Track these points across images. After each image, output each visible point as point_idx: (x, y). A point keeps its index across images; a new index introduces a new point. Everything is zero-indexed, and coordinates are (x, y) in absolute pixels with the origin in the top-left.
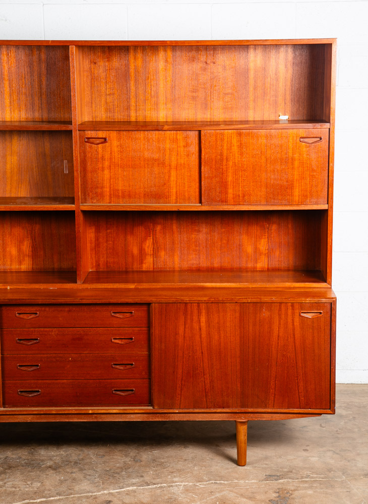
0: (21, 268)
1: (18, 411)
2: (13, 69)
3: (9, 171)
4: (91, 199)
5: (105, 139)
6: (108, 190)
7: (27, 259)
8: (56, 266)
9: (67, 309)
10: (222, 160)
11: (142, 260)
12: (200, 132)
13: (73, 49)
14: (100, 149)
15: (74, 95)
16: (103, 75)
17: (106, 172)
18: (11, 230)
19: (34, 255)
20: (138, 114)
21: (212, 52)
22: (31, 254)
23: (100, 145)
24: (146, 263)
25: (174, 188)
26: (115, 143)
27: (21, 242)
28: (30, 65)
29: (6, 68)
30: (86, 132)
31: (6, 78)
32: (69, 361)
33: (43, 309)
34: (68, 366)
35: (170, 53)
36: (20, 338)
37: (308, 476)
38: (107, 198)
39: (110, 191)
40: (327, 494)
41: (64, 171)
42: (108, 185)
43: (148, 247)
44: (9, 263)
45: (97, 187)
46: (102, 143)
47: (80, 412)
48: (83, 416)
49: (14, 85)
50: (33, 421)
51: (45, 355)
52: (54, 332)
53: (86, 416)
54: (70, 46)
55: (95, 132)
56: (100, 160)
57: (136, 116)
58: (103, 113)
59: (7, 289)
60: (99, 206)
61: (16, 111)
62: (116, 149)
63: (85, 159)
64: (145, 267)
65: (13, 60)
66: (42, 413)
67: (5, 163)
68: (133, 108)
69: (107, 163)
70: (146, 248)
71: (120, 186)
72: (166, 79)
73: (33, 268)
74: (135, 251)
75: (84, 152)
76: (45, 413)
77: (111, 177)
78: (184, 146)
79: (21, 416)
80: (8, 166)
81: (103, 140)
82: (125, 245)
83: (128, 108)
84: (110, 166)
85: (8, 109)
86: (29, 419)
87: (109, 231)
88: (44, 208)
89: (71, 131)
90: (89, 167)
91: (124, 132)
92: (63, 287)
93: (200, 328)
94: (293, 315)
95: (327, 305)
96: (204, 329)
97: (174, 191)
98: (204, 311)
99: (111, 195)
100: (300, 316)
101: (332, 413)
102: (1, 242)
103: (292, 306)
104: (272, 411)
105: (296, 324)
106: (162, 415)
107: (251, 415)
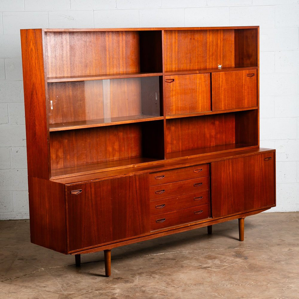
2: (111, 45)
5: (174, 80)
7: (116, 153)
10: (219, 87)
12: (211, 73)
13: (163, 32)
14: (171, 85)
17: (174, 97)
18: (109, 137)
19: (120, 150)
21: (193, 33)
22: (118, 149)
23: (171, 83)
25: (201, 104)
26: (177, 82)
27: (114, 143)
29: (108, 44)
30: (166, 76)
31: (107, 50)
32: (177, 200)
33: (167, 173)
34: (177, 203)
35: (177, 34)
36: (157, 191)
37: (249, 246)
39: (175, 108)
40: (260, 252)
41: (155, 99)
42: (175, 104)
45: (170, 106)
47: (185, 226)
48: (185, 228)
51: (167, 198)
52: (171, 185)
55: (169, 76)
56: (171, 91)
62: (178, 85)
66: (170, 230)
71: (180, 104)
73: (119, 158)
75: (165, 87)
77: (176, 100)
78: (204, 82)
81: (172, 80)
84: (175, 94)
85: (108, 68)
90: (167, 95)
91: (181, 76)
92: (159, 162)
93: (230, 173)
94: (262, 160)
95: (273, 154)
96: (231, 173)
97: (201, 105)
98: (231, 164)
99: (176, 110)
100: (264, 160)
101: (275, 206)
102: (105, 145)
103: (261, 156)
104: (255, 210)
105: (263, 164)
106: (215, 221)
107: (248, 213)
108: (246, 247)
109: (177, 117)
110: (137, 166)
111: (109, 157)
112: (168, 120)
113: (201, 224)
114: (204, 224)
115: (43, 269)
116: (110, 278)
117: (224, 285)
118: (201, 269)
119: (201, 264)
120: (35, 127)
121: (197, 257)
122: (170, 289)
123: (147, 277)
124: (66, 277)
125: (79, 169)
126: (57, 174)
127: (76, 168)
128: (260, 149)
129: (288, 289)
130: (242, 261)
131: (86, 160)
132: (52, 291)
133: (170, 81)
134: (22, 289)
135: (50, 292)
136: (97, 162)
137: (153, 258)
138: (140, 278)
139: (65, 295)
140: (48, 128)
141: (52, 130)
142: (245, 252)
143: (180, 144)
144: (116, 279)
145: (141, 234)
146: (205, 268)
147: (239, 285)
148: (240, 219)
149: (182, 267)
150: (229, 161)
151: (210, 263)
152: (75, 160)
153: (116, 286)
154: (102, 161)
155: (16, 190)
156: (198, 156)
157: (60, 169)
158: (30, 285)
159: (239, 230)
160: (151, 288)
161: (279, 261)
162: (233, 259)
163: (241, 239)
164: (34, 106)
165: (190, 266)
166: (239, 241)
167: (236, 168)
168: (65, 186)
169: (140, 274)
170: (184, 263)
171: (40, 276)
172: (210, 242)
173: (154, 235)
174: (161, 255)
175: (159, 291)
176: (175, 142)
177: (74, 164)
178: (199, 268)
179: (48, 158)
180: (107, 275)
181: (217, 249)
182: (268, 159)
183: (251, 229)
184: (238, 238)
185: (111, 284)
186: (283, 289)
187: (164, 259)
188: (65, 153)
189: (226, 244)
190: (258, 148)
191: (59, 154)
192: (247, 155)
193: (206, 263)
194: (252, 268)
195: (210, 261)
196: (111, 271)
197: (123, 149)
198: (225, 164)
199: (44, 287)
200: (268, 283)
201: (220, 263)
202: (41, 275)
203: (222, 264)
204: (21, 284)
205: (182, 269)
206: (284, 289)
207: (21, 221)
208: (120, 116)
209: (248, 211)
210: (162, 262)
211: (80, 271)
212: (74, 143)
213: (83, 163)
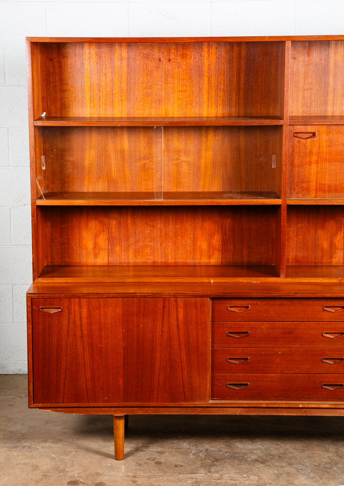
0: (210, 262)
1: (228, 404)
2: (213, 66)
3: (203, 166)
4: (297, 193)
5: (314, 134)
6: (314, 184)
7: (216, 253)
8: (245, 260)
9: (278, 302)
11: (332, 254)
13: (288, 44)
14: (308, 144)
15: (288, 90)
16: (302, 70)
17: (314, 166)
18: (202, 225)
19: (224, 249)
20: (335, 109)
22: (220, 247)
23: (309, 139)
24: (335, 258)
26: (324, 137)
27: (211, 236)
28: (230, 61)
29: (206, 65)
30: (296, 127)
31: (206, 74)
32: (279, 354)
33: (255, 302)
34: (278, 360)
36: (231, 331)
38: (313, 193)
39: (316, 186)
41: (271, 166)
42: (315, 179)
43: (339, 241)
44: (199, 257)
45: (304, 182)
46: (311, 137)
47: (290, 406)
48: (292, 410)
49: (213, 81)
50: (242, 414)
51: (255, 349)
52: (265, 326)
53: (295, 410)
54: (286, 42)
55: (305, 126)
56: (308, 154)
57: (333, 111)
58: (299, 108)
59: (210, 282)
60: (306, 200)
61: (214, 107)
62: (324, 144)
63: (293, 155)
64: (335, 261)
65: (213, 57)
66: (252, 406)
67: (200, 158)
68: (329, 102)
69: (314, 158)
70: (337, 243)
71: (327, 180)
73: (222, 262)
74: (326, 245)
75: (293, 148)
76: (255, 406)
77: (318, 171)
79: (230, 409)
80: (203, 161)
81: (311, 135)
82: (315, 240)
83: (325, 103)
84: (318, 161)
85: (205, 105)
86: (238, 412)
87: (299, 225)
88: (251, 202)
89: (281, 126)
90: (296, 162)
92: (265, 281)
99: (317, 189)
102: (192, 236)
110: (215, 281)
111: (201, 258)
131: (151, 257)
133: (306, 136)
141: (40, 202)
145: (185, 402)
152: (131, 255)
154: (184, 263)
173: (217, 409)
177: (129, 261)
188: (110, 240)
191: (100, 242)
212: (129, 227)
213: (147, 262)
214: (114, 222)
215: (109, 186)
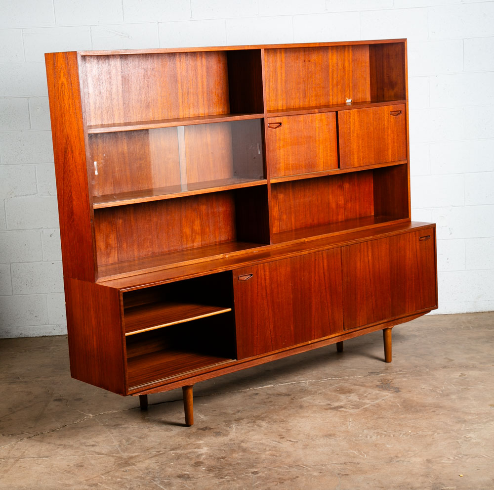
0: (194, 246)
5: (281, 124)
6: (283, 165)
7: (197, 237)
10: (350, 133)
12: (337, 112)
13: (263, 52)
14: (277, 132)
17: (282, 150)
19: (202, 232)
21: (308, 53)
22: (200, 231)
23: (277, 129)
25: (322, 158)
26: (287, 126)
27: (193, 222)
30: (268, 119)
35: (283, 55)
37: (400, 371)
39: (285, 166)
40: (417, 379)
41: (257, 153)
42: (283, 161)
45: (277, 164)
46: (278, 127)
48: (304, 348)
53: (306, 347)
54: (262, 50)
55: (275, 118)
56: (278, 141)
59: (225, 258)
61: (187, 109)
62: (287, 131)
65: (184, 65)
71: (291, 161)
72: (282, 75)
73: (202, 244)
77: (284, 154)
78: (327, 125)
81: (279, 124)
84: (284, 145)
85: (181, 108)
90: (271, 148)
91: (292, 117)
92: (261, 249)
93: (369, 261)
94: (416, 240)
95: (432, 229)
96: (371, 261)
97: (322, 160)
98: (370, 247)
99: (285, 169)
100: (420, 240)
101: (437, 308)
102: (179, 225)
103: (415, 234)
104: (407, 315)
105: (418, 247)
106: (349, 334)
107: (397, 321)
108: (397, 372)
109: (287, 180)
110: (229, 256)
111: (187, 244)
112: (274, 185)
113: (327, 341)
114: (332, 340)
115: (91, 415)
116: (193, 429)
117: (367, 437)
118: (330, 411)
119: (329, 402)
120: (71, 202)
121: (324, 391)
122: (285, 445)
123: (248, 425)
124: (125, 428)
125: (142, 263)
126: (107, 274)
127: (137, 262)
128: (412, 223)
129: (466, 441)
130: (392, 395)
131: (151, 249)
132: (103, 452)
133: (275, 126)
134: (59, 450)
135: (101, 454)
136: (169, 251)
137: (257, 394)
138: (239, 427)
139: (125, 459)
140: (90, 203)
141: (96, 206)
142: (394, 381)
143: (293, 220)
144: (202, 429)
146: (336, 408)
147: (390, 436)
148: (385, 331)
149: (301, 407)
150: (367, 244)
151: (343, 399)
152: (135, 250)
153: (201, 442)
154: (176, 250)
155: (52, 292)
156: (320, 238)
157: (112, 264)
158: (71, 443)
159: (383, 345)
160: (256, 444)
161: (448, 395)
162: (378, 392)
163: (387, 360)
164: (70, 170)
165: (313, 406)
166: (384, 363)
167: (378, 253)
168: (119, 292)
169: (238, 420)
170: (304, 401)
171: (86, 427)
172: (341, 364)
174: (268, 389)
175: (268, 449)
176: (285, 217)
177: (134, 256)
178: (326, 409)
179: (93, 249)
180: (188, 424)
181: (352, 375)
182: (424, 238)
183: (401, 342)
184: (383, 357)
185: (194, 439)
186: (457, 442)
187: (274, 395)
188: (118, 239)
189: (365, 368)
190: (410, 221)
191: (111, 242)
192: (394, 233)
193: (338, 400)
194: (409, 407)
195: (343, 397)
196: (194, 417)
197: (208, 230)
198: (362, 247)
199: (93, 446)
200: (435, 431)
201: (358, 400)
202: (88, 426)
203: (361, 400)
204: (58, 442)
205: (301, 410)
206: (459, 441)
207: (61, 337)
208: (201, 181)
209: (397, 317)
210: (270, 399)
211: (146, 418)
212: (133, 224)
213: (148, 254)
214: (120, 221)
215: (114, 190)
